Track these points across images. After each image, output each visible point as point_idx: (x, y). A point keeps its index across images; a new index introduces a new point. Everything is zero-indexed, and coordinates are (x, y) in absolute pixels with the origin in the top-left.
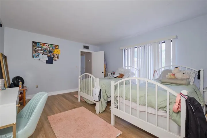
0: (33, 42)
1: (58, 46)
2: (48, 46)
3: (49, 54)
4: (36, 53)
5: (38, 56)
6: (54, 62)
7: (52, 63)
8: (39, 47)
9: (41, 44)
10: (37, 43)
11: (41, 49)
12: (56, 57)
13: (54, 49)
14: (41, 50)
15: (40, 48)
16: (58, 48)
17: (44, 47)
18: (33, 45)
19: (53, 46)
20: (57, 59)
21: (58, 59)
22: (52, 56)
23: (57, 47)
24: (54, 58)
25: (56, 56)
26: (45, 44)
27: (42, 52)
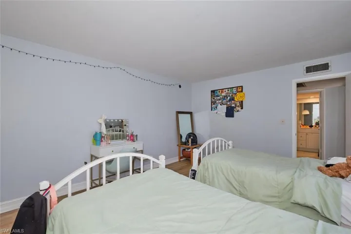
0: (212, 91)
1: (242, 87)
2: (227, 91)
3: (229, 103)
4: (214, 104)
5: (216, 108)
6: (236, 114)
7: (233, 116)
8: (217, 96)
9: (219, 92)
10: (216, 92)
11: (219, 98)
12: (238, 106)
13: (235, 94)
14: (219, 100)
15: (219, 96)
16: (242, 91)
17: (223, 94)
18: (212, 95)
19: (234, 90)
20: (239, 109)
21: (242, 108)
22: (233, 105)
23: (240, 89)
24: (235, 108)
25: (238, 104)
26: (225, 90)
27: (221, 101)
